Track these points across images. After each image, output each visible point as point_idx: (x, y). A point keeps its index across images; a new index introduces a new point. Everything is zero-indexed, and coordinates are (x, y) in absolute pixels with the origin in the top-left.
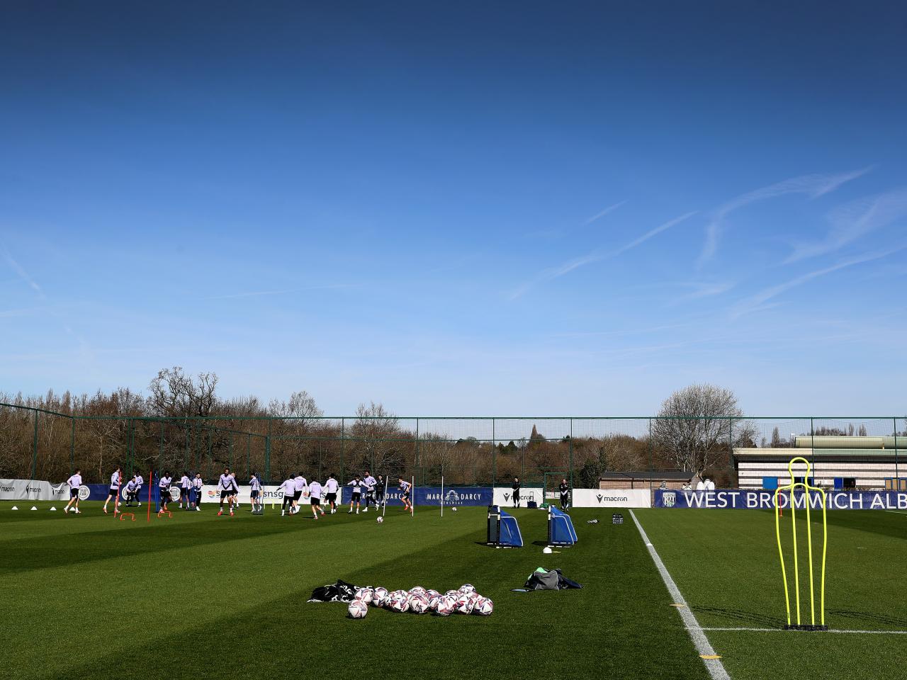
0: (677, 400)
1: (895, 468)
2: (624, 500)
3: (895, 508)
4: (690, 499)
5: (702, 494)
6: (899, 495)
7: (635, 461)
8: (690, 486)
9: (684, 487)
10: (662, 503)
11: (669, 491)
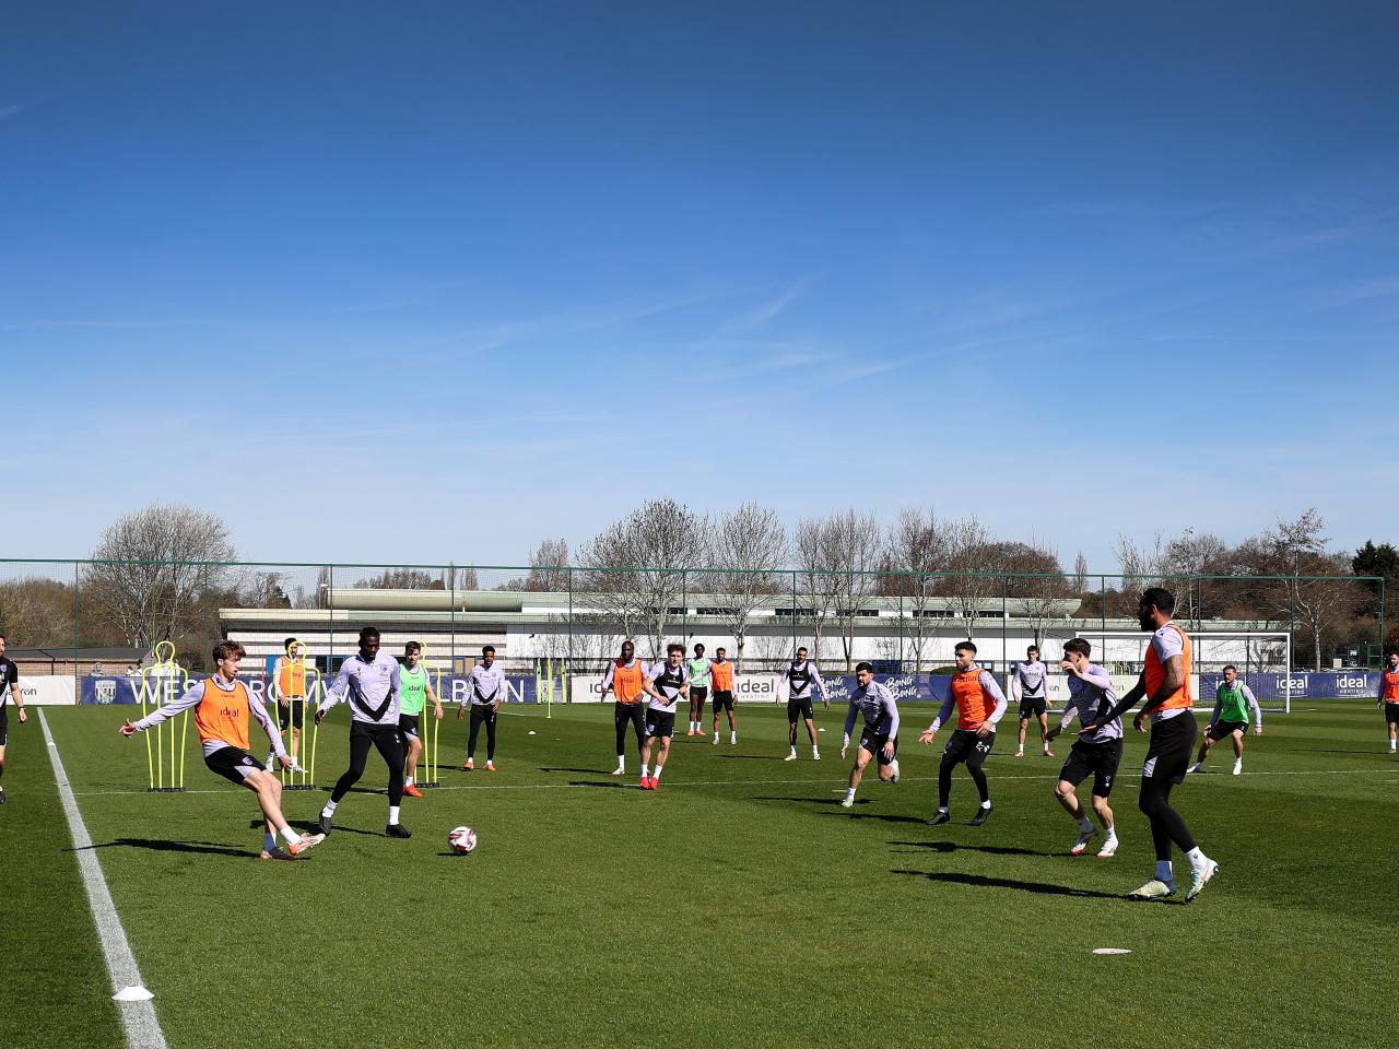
0: (129, 529)
1: (451, 641)
2: (31, 692)
3: (448, 701)
4: (139, 691)
5: (159, 682)
6: (455, 682)
7: (61, 627)
8: (140, 670)
9: (130, 672)
10: (93, 698)
11: (106, 678)
